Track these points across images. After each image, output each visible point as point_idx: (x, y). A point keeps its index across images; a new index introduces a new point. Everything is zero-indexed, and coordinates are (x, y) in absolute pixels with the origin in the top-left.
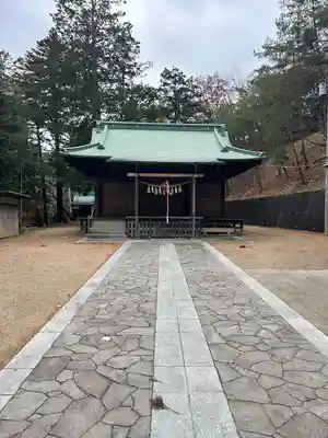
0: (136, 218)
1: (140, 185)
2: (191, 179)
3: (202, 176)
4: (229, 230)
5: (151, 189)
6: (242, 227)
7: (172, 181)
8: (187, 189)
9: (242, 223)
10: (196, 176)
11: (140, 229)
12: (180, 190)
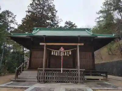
0: (43, 69)
1: (47, 50)
2: (76, 46)
3: (83, 44)
4: (100, 78)
5: (54, 53)
6: (106, 76)
7: (66, 48)
8: (74, 53)
9: (107, 73)
10: (79, 44)
11: (46, 76)
12: (70, 53)
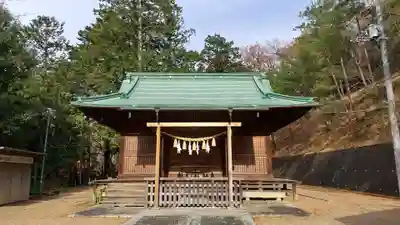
0: (156, 179)
2: (225, 128)
3: (239, 124)
10: (233, 124)
11: (162, 194)
12: (214, 144)
